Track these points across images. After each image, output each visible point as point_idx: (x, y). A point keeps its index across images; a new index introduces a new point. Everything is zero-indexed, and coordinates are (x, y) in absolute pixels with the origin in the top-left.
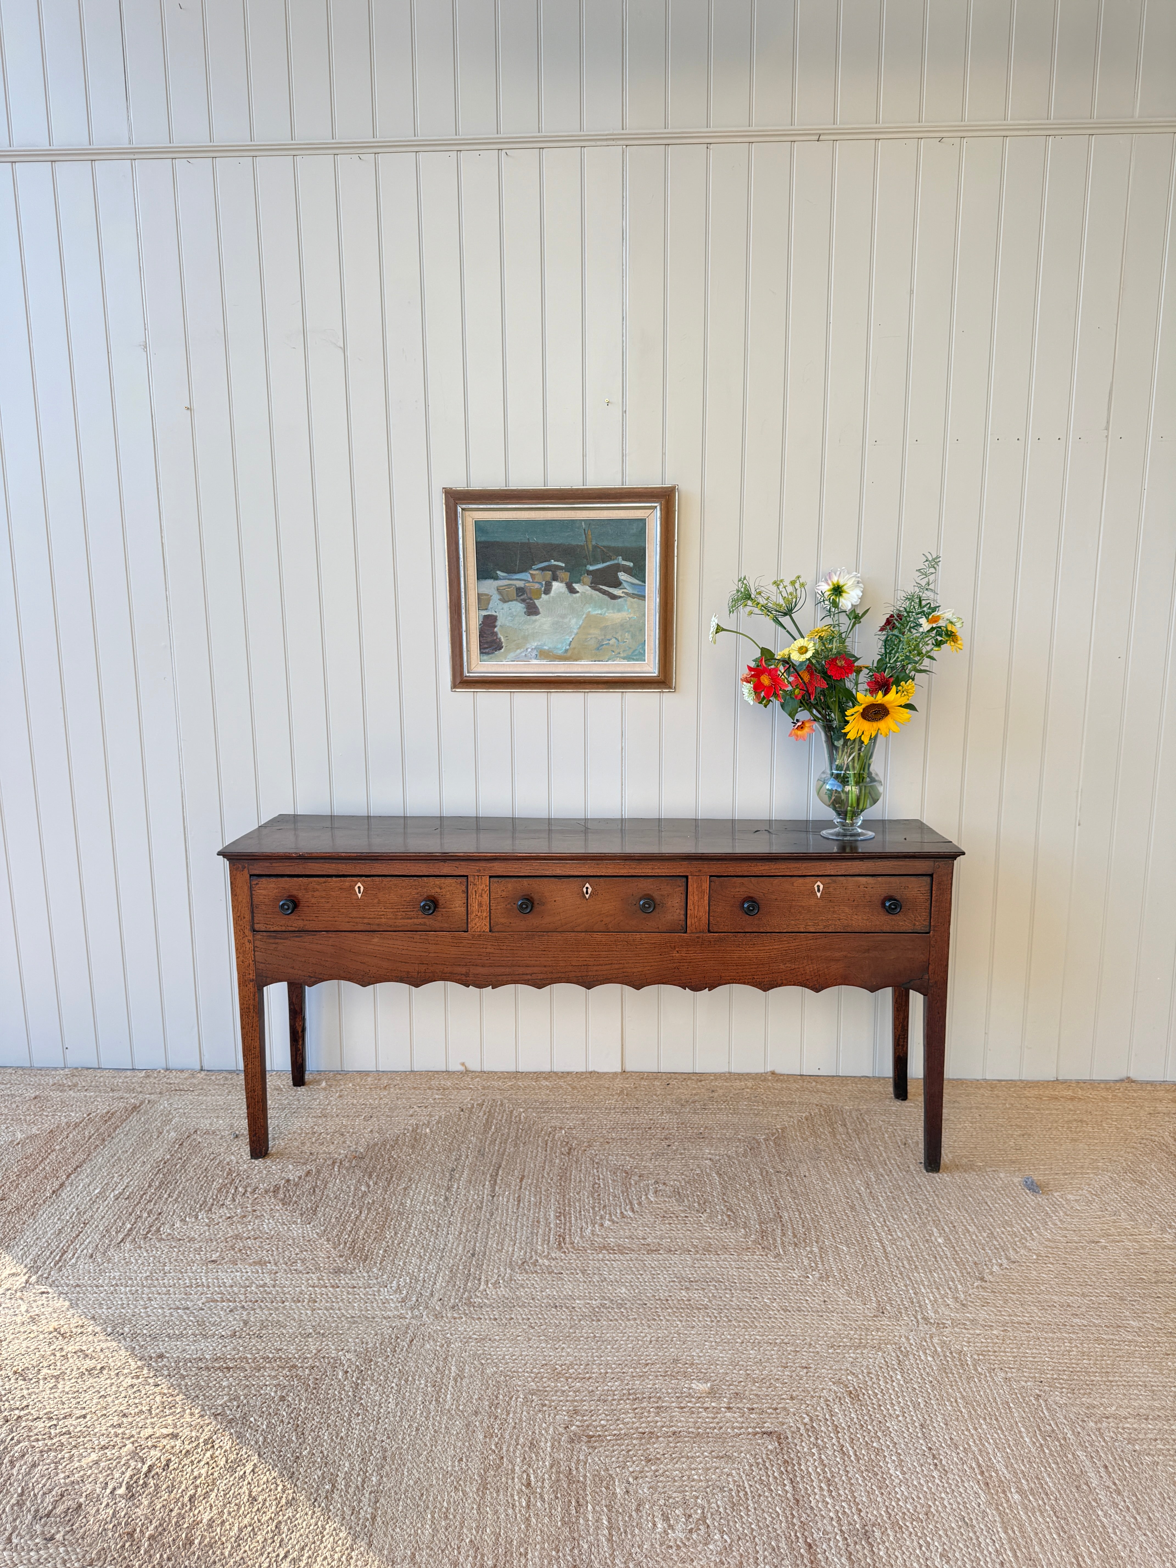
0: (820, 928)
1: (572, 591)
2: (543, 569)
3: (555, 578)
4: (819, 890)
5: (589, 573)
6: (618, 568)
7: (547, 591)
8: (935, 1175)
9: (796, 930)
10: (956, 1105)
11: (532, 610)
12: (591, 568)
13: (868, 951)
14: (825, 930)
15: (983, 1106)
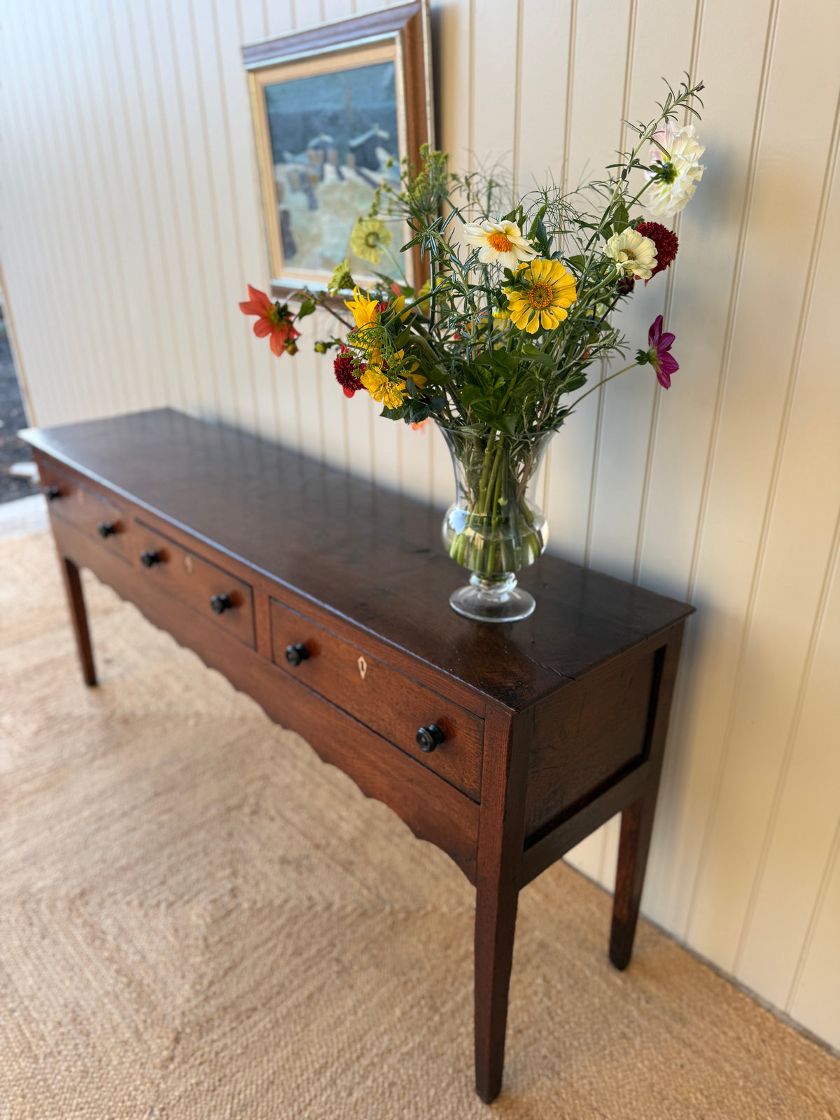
0: (365, 719)
1: (341, 176)
2: (316, 148)
3: (325, 160)
4: (363, 669)
5: (353, 150)
6: (374, 141)
7: (321, 177)
8: (480, 1106)
9: (343, 706)
10: (677, 1027)
11: (313, 206)
12: (355, 142)
13: (411, 781)
14: (370, 725)
15: (710, 1054)
